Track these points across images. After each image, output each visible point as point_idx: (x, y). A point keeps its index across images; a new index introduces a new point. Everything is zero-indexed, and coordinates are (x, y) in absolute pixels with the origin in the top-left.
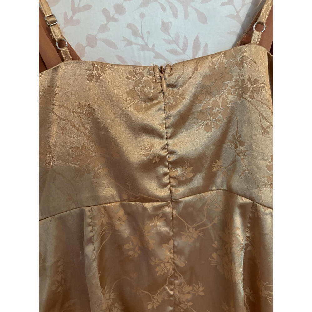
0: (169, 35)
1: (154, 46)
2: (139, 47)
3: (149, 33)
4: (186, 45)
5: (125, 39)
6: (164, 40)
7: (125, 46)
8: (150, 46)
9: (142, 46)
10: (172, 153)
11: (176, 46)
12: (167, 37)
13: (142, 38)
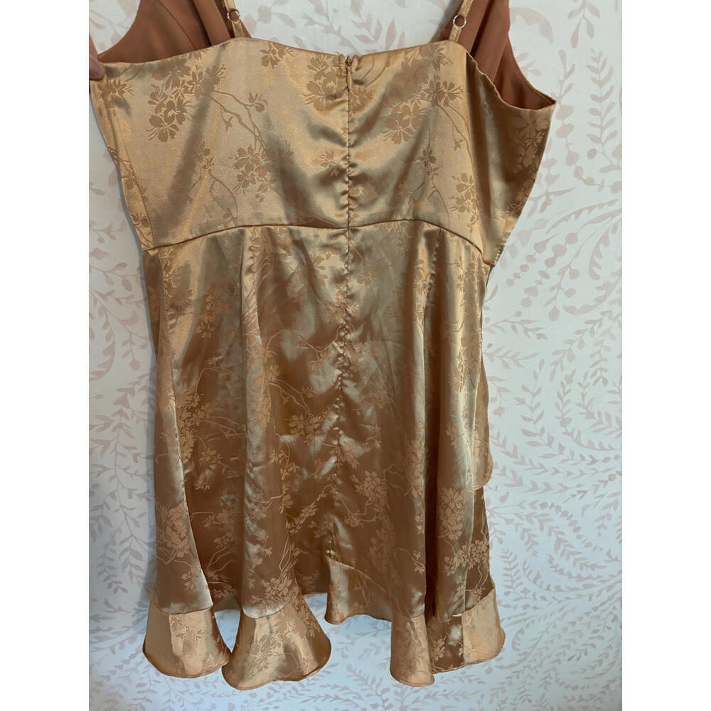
0: (360, 16)
1: (340, 28)
2: (322, 28)
3: (335, 11)
4: (378, 31)
5: (306, 17)
6: (353, 21)
7: (306, 25)
8: (336, 29)
9: (325, 27)
10: (353, 166)
11: (367, 32)
12: (357, 19)
13: (327, 16)
